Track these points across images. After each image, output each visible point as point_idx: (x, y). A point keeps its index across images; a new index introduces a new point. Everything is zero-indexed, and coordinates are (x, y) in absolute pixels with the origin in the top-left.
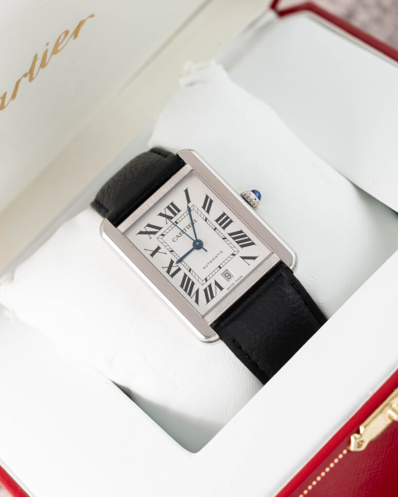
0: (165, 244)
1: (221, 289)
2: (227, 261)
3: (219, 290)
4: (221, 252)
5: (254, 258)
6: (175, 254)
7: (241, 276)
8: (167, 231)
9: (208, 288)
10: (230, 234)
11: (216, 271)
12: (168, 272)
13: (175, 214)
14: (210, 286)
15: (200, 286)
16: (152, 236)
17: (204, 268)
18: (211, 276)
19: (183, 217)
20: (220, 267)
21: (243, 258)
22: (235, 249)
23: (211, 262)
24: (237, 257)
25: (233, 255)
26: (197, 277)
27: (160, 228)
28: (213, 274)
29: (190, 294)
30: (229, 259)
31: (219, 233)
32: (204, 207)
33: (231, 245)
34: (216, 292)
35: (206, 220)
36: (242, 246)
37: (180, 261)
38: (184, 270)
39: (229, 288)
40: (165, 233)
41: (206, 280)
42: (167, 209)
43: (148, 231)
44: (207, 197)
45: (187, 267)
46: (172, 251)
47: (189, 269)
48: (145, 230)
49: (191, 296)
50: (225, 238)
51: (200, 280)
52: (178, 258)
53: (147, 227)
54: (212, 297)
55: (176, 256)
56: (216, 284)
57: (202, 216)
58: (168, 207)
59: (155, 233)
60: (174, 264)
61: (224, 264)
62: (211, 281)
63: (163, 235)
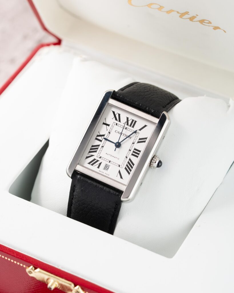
0: (112, 128)
1: (98, 167)
2: (115, 164)
3: (97, 167)
4: (118, 159)
5: (121, 177)
6: (108, 135)
7: (109, 175)
8: (120, 126)
9: (96, 160)
10: (130, 160)
11: (107, 160)
12: (98, 136)
13: (130, 126)
14: (98, 161)
15: (96, 156)
16: (114, 119)
17: (106, 154)
18: (103, 159)
19: (130, 130)
20: (110, 162)
21: (119, 172)
22: (122, 166)
23: (111, 156)
24: (119, 168)
25: (119, 166)
26: (100, 152)
27: (120, 121)
28: (105, 159)
29: (90, 152)
30: (116, 164)
31: (128, 153)
32: (140, 139)
33: (124, 162)
34: (96, 165)
35: (133, 143)
36: (126, 168)
37: (106, 139)
38: (101, 144)
39: (101, 171)
40: (118, 125)
41: (100, 157)
42: (132, 120)
43: (116, 115)
44: (146, 138)
45: (104, 144)
46: (109, 133)
47: (103, 146)
48: (116, 114)
49: (89, 153)
50: (126, 157)
51: (99, 154)
52: (107, 138)
53: (118, 114)
54: (92, 165)
55: (108, 137)
56: (100, 164)
57: (135, 140)
58: (133, 120)
59: (116, 119)
60: (103, 137)
61: (112, 163)
62: (101, 160)
63: (117, 124)
